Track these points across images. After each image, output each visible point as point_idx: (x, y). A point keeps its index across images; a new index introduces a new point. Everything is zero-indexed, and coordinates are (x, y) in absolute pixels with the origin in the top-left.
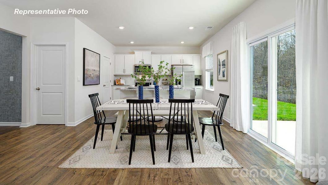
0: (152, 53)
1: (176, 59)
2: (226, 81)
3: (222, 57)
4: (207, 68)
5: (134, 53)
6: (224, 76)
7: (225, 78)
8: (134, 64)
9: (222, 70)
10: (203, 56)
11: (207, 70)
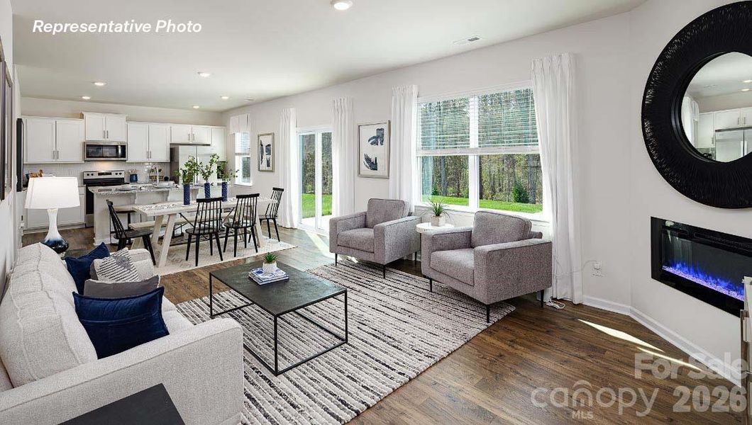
0: (128, 120)
1: (180, 133)
2: (272, 171)
3: (266, 141)
4: (238, 150)
5: (82, 116)
6: (268, 165)
7: (270, 168)
8: (83, 140)
9: (265, 157)
10: (232, 132)
11: (239, 154)
